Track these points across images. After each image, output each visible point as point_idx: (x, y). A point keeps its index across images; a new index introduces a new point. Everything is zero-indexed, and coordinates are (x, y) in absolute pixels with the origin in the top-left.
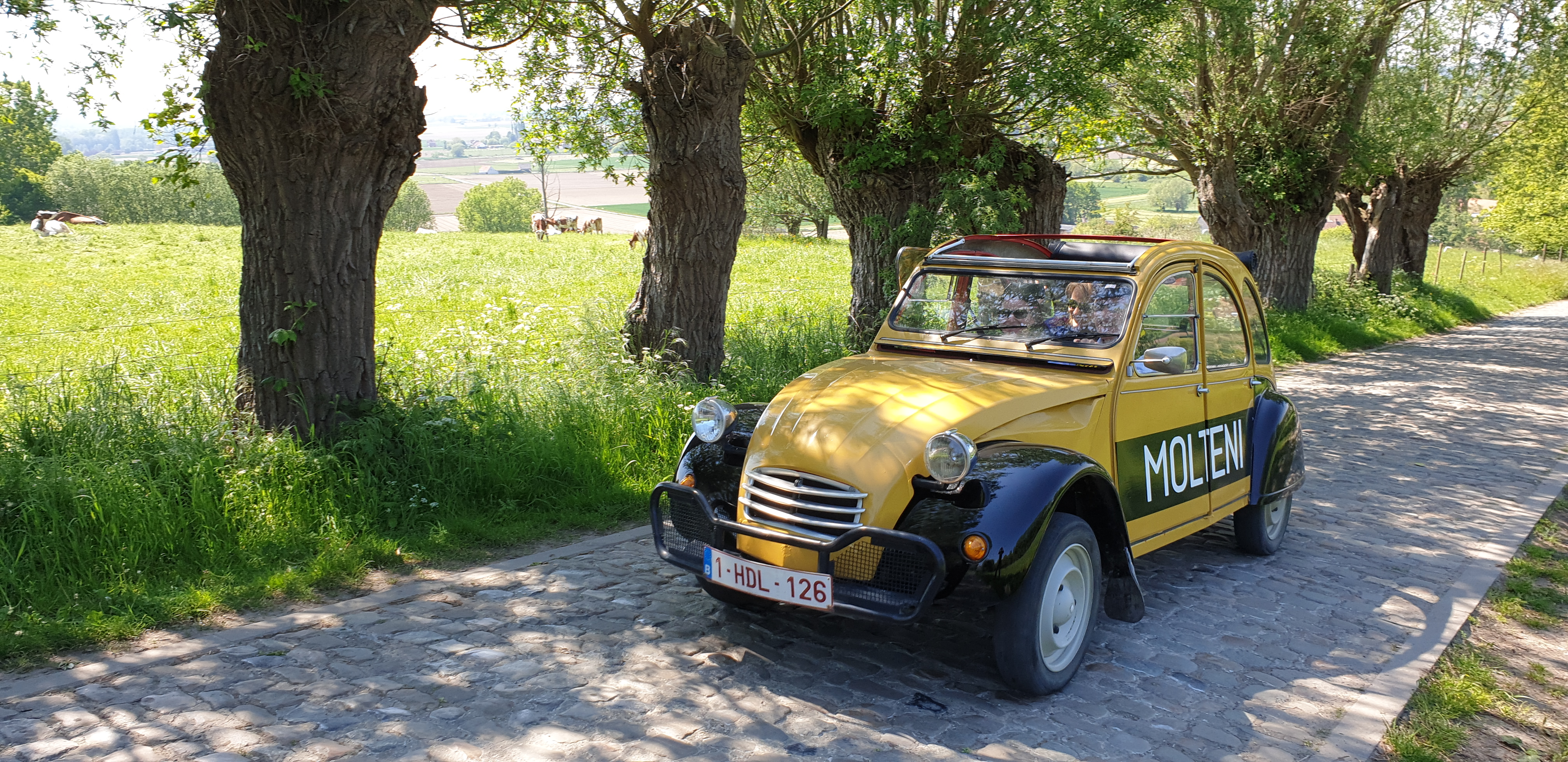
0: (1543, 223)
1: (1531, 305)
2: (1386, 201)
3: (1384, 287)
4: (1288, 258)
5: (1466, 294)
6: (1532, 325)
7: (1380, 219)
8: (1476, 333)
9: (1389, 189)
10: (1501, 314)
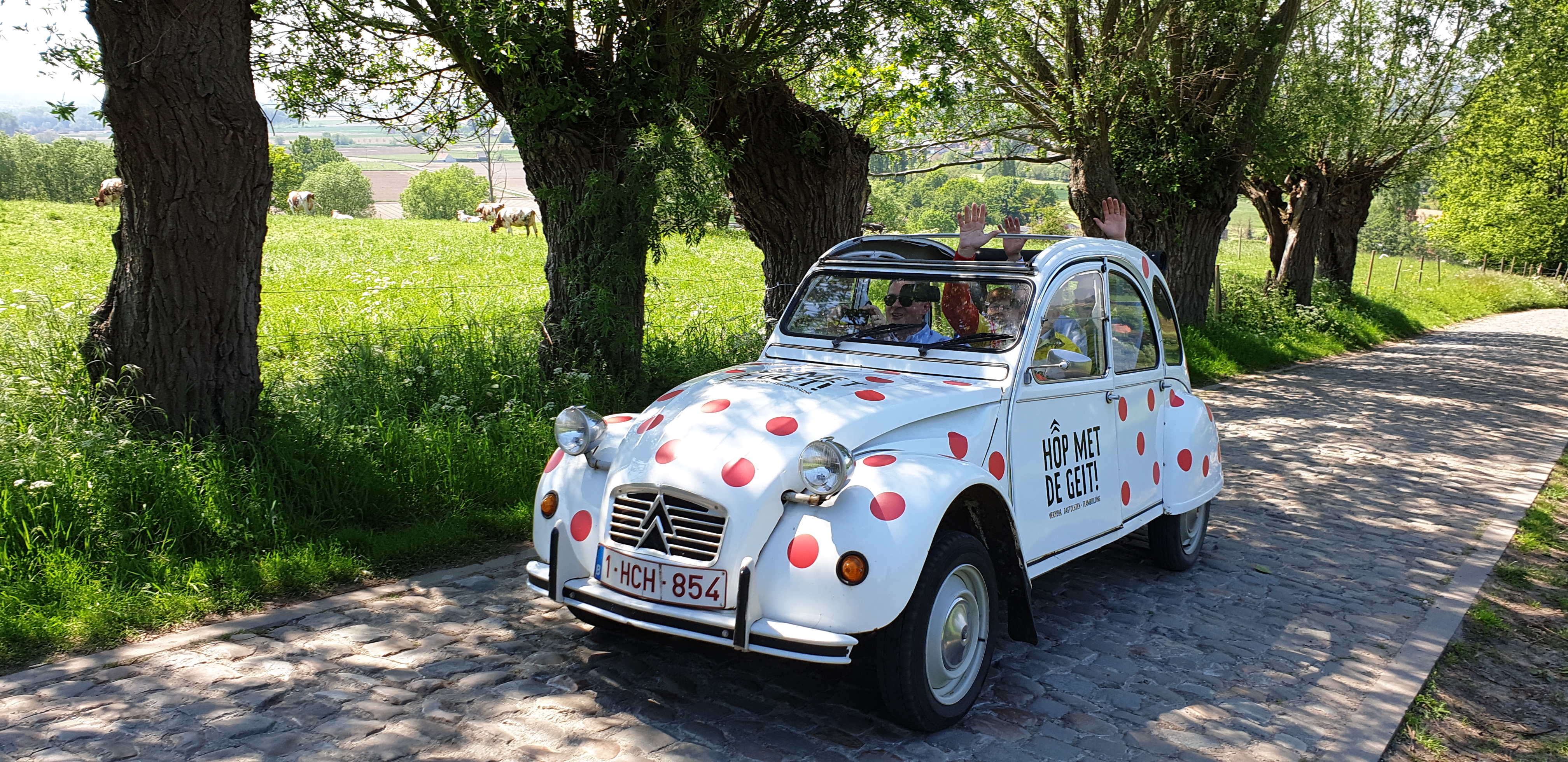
0: (1487, 233)
1: (1469, 319)
2: (1306, 199)
3: (1304, 298)
4: (1185, 261)
5: (1398, 306)
6: (1465, 341)
7: (1299, 221)
8: (1402, 350)
9: (1310, 186)
10: (1435, 328)
